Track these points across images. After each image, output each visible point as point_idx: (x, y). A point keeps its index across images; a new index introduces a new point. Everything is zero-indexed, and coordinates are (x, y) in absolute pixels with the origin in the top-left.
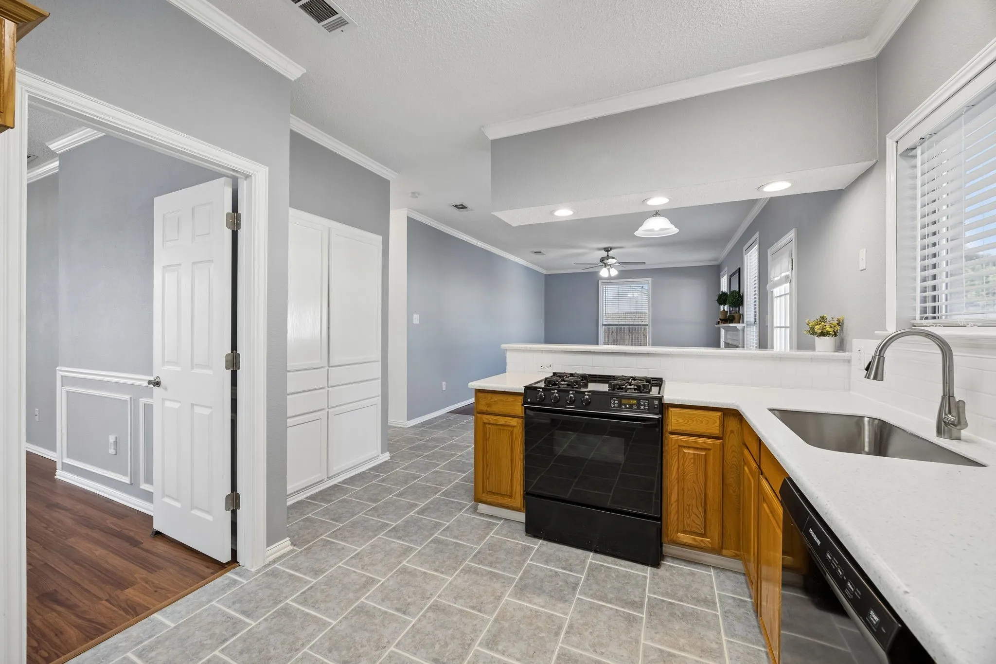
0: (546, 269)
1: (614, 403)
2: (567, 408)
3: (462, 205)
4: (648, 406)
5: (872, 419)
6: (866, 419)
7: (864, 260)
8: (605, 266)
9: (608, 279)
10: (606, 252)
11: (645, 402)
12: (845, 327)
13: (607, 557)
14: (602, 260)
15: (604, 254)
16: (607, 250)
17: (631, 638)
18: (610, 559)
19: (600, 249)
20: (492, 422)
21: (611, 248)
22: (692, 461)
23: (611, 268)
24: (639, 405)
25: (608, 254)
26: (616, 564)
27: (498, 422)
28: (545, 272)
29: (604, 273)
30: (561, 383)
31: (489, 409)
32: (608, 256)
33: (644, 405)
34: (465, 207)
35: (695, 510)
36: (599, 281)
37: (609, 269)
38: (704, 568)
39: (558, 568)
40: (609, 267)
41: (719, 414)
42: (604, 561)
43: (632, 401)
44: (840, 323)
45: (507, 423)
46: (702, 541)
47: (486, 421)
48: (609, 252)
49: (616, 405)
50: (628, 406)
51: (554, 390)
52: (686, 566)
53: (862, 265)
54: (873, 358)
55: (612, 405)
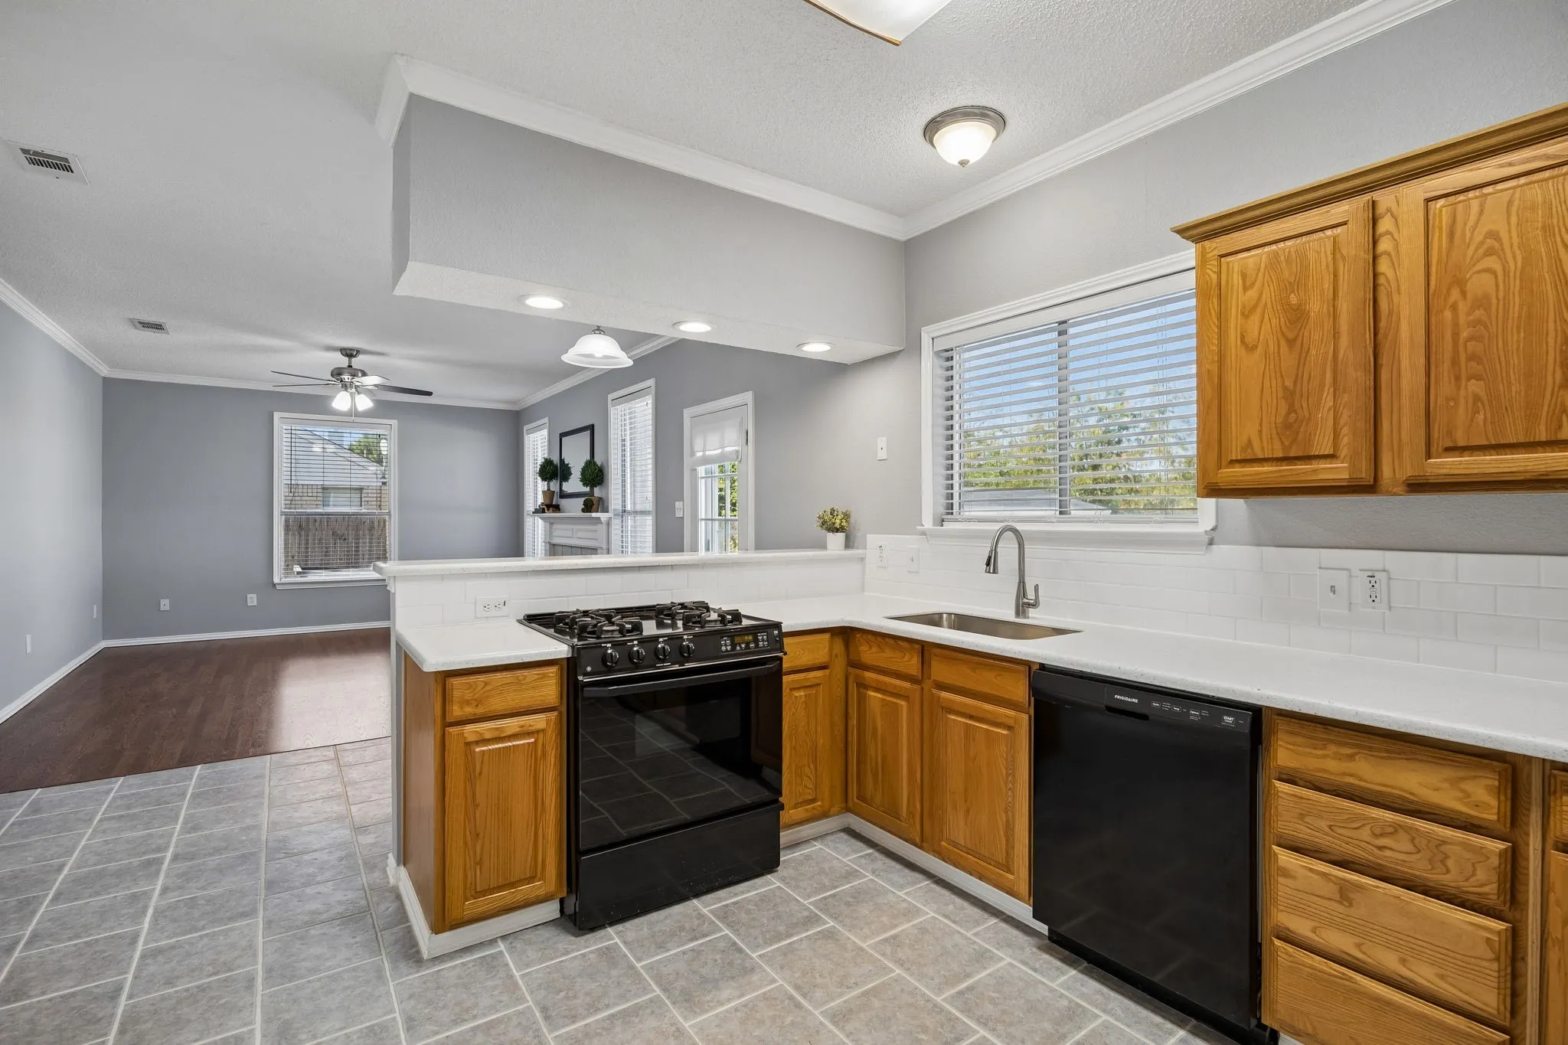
0: (113, 364)
1: (726, 645)
2: (659, 668)
3: (66, 160)
4: (767, 641)
5: (950, 614)
6: (945, 615)
7: (885, 449)
8: (345, 387)
9: (349, 414)
10: (347, 359)
11: (763, 636)
12: (852, 520)
13: (716, 893)
14: (337, 373)
15: (343, 361)
16: (349, 353)
17: (852, 951)
18: (722, 893)
19: (330, 348)
20: (488, 736)
21: (358, 352)
22: (804, 706)
23: (359, 393)
24: (756, 641)
25: (350, 362)
26: (736, 895)
27: (503, 732)
28: (105, 371)
29: (341, 401)
30: (605, 628)
31: (480, 710)
32: (350, 366)
33: (763, 640)
34: (69, 169)
35: (807, 770)
36: (275, 413)
37: (352, 396)
38: (807, 845)
39: (686, 944)
40: (354, 390)
41: (827, 636)
42: (720, 900)
43: (746, 638)
44: (847, 516)
45: (524, 729)
46: (813, 808)
47: (471, 738)
48: (353, 359)
49: (729, 648)
50: (743, 646)
51: (632, 640)
52: (794, 853)
53: (882, 455)
54: (991, 552)
55: (724, 648)
